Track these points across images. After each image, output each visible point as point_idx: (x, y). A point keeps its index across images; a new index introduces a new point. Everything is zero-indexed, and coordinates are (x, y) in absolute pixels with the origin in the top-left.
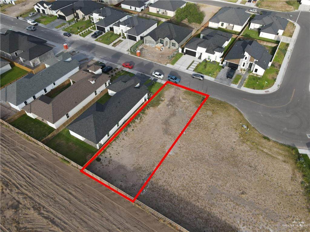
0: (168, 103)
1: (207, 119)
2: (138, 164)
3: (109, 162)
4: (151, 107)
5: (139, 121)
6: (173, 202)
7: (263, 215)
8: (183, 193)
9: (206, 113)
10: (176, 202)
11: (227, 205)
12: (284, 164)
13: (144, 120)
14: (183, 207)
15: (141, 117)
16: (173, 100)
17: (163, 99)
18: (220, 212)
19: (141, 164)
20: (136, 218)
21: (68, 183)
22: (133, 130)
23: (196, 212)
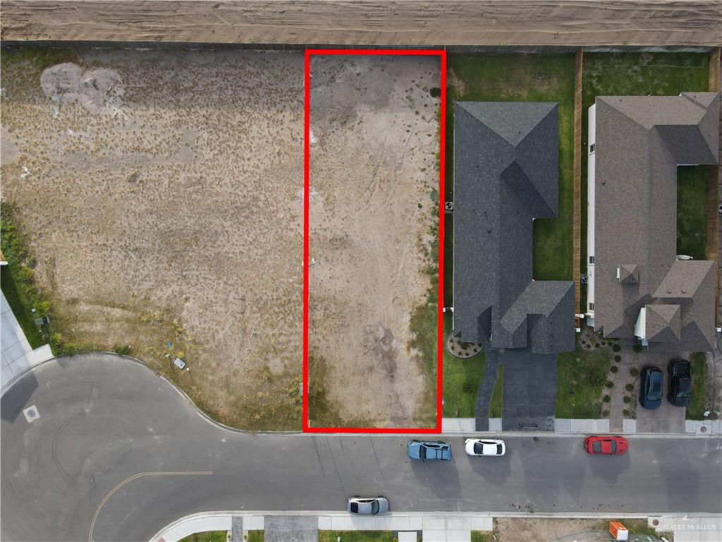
0: (394, 343)
1: (273, 340)
2: (353, 130)
3: (411, 100)
4: (426, 305)
5: (424, 242)
6: (247, 91)
7: (89, 153)
8: (238, 117)
9: (282, 359)
10: (241, 93)
11: (153, 138)
12: (75, 296)
13: (416, 250)
14: (226, 91)
15: (426, 254)
16: (387, 361)
17: (414, 352)
18: (161, 117)
19: (349, 133)
20: (291, 27)
21: (452, 14)
22: (420, 206)
23: (200, 94)
